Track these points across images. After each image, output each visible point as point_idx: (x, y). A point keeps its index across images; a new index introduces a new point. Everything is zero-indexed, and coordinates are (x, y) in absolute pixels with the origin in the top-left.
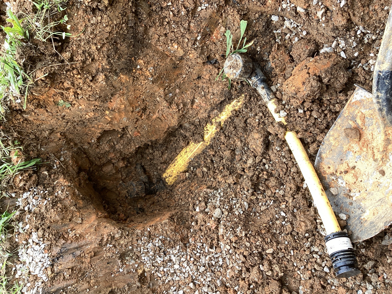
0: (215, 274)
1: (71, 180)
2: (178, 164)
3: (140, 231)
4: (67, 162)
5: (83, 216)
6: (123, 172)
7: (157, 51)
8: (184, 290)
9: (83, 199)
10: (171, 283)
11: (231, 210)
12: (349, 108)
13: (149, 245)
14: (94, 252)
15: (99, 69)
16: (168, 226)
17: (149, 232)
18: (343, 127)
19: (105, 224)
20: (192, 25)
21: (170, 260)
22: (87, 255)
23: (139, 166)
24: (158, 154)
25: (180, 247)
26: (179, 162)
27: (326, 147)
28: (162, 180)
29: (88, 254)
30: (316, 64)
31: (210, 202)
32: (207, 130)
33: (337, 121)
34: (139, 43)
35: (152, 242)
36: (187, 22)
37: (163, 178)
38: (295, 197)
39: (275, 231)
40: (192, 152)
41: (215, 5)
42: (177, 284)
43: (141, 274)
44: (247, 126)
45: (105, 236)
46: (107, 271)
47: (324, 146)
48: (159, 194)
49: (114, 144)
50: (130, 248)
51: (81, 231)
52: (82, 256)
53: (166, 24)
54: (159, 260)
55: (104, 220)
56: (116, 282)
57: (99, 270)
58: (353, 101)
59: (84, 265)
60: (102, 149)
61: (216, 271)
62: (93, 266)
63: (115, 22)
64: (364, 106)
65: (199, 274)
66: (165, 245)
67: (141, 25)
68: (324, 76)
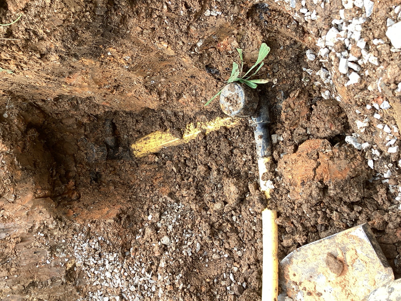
0: (144, 297)
1: (12, 144)
2: (149, 144)
3: (79, 225)
4: (11, 120)
5: (18, 193)
6: (88, 127)
7: (138, 43)
8: (110, 298)
9: (22, 170)
10: (99, 287)
11: (180, 246)
12: (344, 237)
13: (84, 244)
14: (21, 238)
15: (51, 49)
16: (111, 228)
17: (89, 229)
18: (328, 249)
19: (41, 208)
20: (193, 28)
21: (104, 265)
22: (12, 240)
23: (108, 123)
24: (132, 122)
25: (117, 255)
26: (151, 143)
27: (300, 255)
28: (129, 150)
29: (14, 238)
30: (331, 162)
31: (165, 215)
32: (189, 130)
33: (324, 240)
34: (111, 32)
35: (88, 242)
36: (186, 24)
37: (130, 148)
38: (251, 267)
39: (216, 293)
40: (167, 141)
41: (232, 17)
42: (105, 290)
43: (70, 269)
44: (232, 155)
45: (37, 224)
46: (32, 261)
47: (298, 253)
48: (123, 162)
49: (77, 103)
50: (64, 241)
51: (11, 213)
52: (7, 240)
53: (156, 16)
54: (92, 261)
55: (41, 202)
56: (40, 273)
57: (23, 258)
58: (352, 234)
59: (7, 250)
60: (60, 107)
61: (146, 296)
62: (17, 254)
63: (73, 10)
64: (362, 248)
65: (128, 291)
66: (103, 248)
67: (117, 14)
68: (332, 187)
